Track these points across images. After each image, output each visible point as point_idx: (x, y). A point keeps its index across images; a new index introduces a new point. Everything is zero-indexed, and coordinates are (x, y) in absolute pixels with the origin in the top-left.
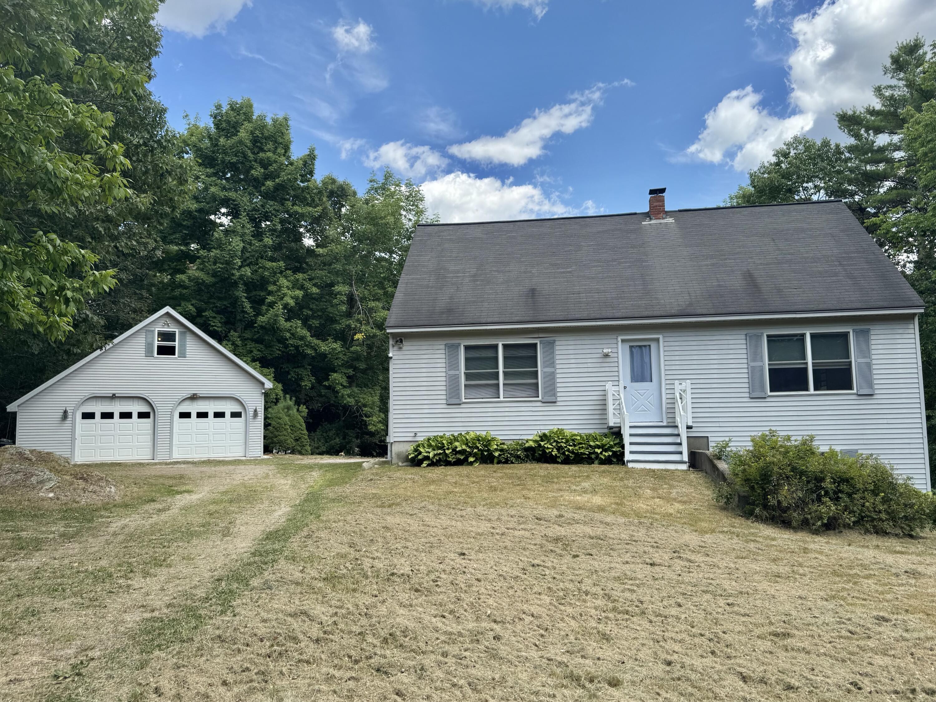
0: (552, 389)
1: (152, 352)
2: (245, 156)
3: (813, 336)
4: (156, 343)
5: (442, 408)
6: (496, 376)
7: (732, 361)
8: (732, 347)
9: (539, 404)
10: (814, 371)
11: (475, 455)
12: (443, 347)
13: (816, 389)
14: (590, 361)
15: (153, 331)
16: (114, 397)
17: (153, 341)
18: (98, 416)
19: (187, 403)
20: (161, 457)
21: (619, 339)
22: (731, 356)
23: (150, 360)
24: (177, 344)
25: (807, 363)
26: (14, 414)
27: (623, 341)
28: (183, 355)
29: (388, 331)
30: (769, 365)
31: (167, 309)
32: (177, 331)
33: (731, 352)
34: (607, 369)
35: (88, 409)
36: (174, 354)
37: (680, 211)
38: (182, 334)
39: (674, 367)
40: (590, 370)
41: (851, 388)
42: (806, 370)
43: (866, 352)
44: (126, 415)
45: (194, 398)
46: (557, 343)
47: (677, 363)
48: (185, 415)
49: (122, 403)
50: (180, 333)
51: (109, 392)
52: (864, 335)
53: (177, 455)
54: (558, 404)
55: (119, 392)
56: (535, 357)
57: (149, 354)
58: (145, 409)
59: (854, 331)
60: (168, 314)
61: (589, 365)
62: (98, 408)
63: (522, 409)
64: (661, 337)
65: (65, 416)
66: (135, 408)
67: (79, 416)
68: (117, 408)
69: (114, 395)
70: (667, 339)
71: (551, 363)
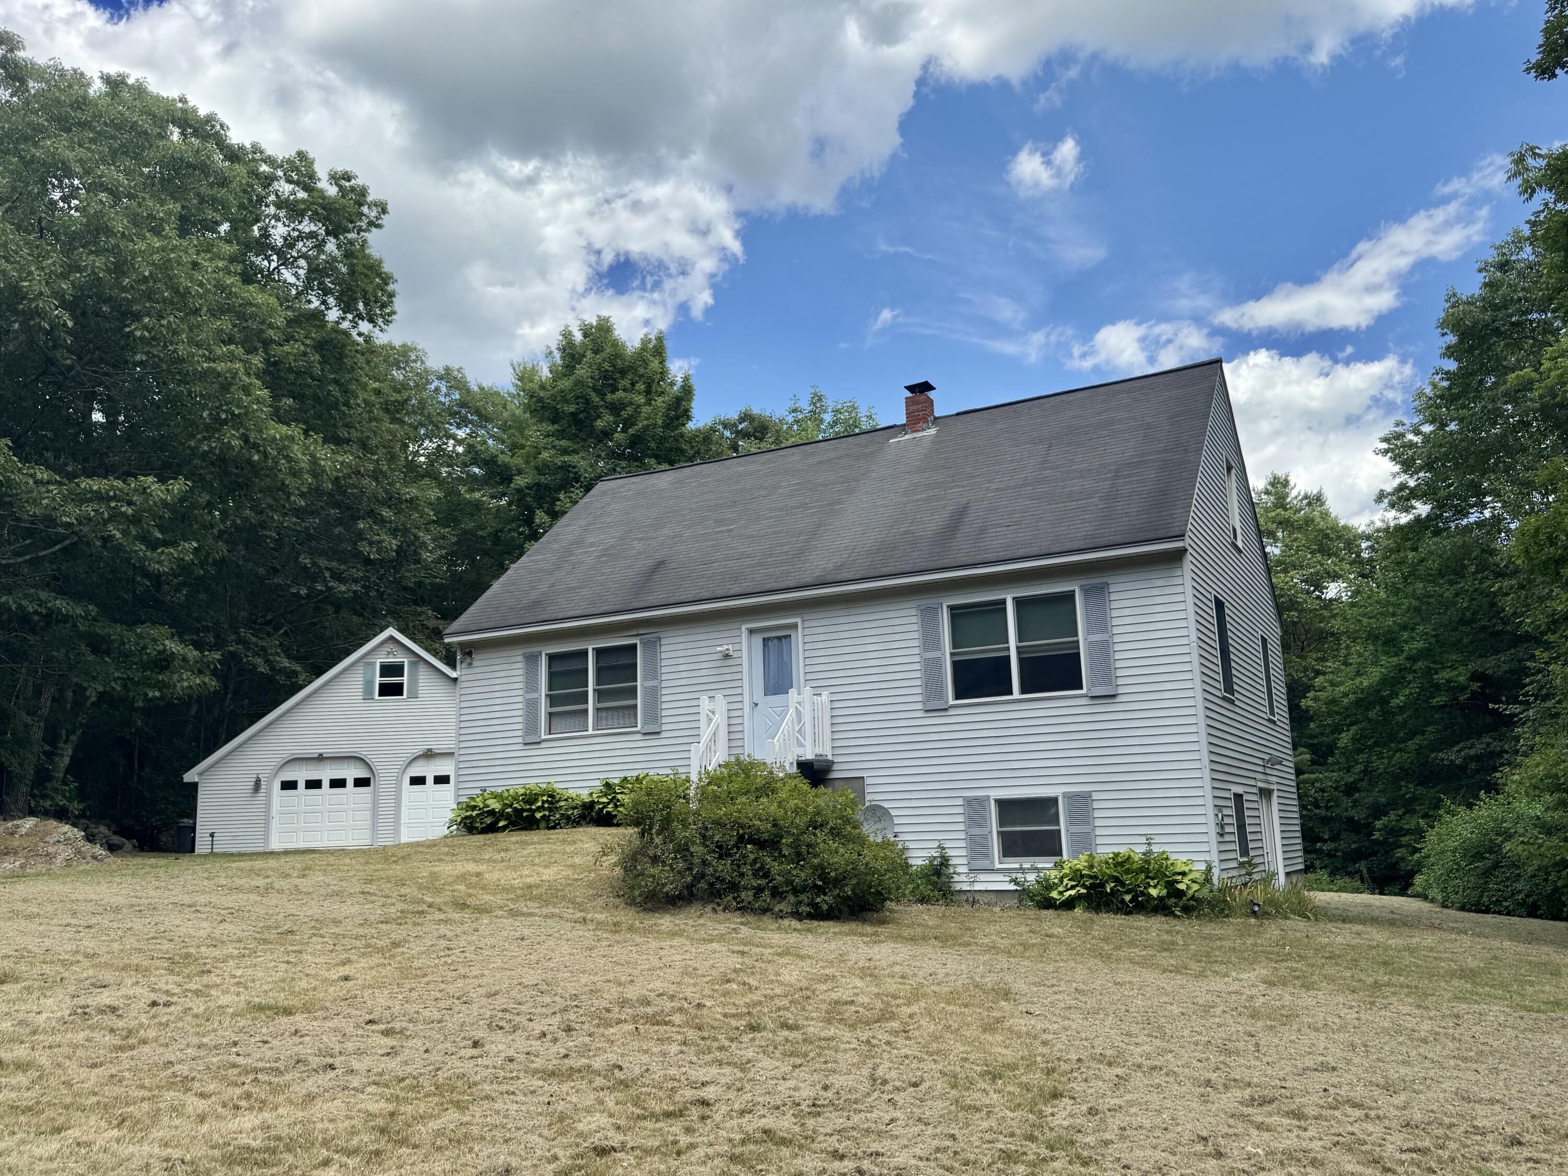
0: (653, 715)
1: (372, 693)
2: (587, 401)
3: (1019, 602)
4: (378, 680)
5: (518, 751)
6: (584, 698)
7: (898, 653)
8: (898, 629)
9: (639, 737)
10: (1021, 661)
11: (508, 817)
12: (520, 658)
13: (1024, 691)
14: (704, 665)
15: (373, 664)
16: (321, 758)
17: (374, 676)
18: (301, 785)
19: (421, 763)
20: (385, 840)
21: (744, 628)
22: (897, 645)
23: (370, 704)
24: (405, 679)
25: (1008, 649)
26: (194, 786)
27: (751, 631)
28: (414, 695)
29: (446, 641)
30: (952, 654)
31: (391, 631)
32: (406, 660)
33: (897, 637)
34: (728, 677)
35: (289, 776)
36: (400, 693)
37: (958, 414)
38: (413, 664)
39: (817, 668)
40: (705, 680)
41: (1080, 687)
42: (1008, 658)
43: (1101, 623)
44: (338, 783)
45: (429, 755)
46: (663, 642)
47: (822, 660)
48: (418, 781)
49: (333, 766)
50: (412, 664)
51: (314, 751)
52: (1097, 593)
53: (405, 838)
54: (663, 735)
55: (327, 751)
56: (635, 666)
57: (368, 696)
58: (362, 774)
59: (1082, 588)
60: (392, 638)
61: (704, 672)
62: (301, 775)
63: (618, 746)
64: (799, 620)
65: (257, 785)
66: (350, 773)
67: (277, 785)
68: (326, 774)
69: (321, 755)
70: (807, 624)
71: (653, 673)
